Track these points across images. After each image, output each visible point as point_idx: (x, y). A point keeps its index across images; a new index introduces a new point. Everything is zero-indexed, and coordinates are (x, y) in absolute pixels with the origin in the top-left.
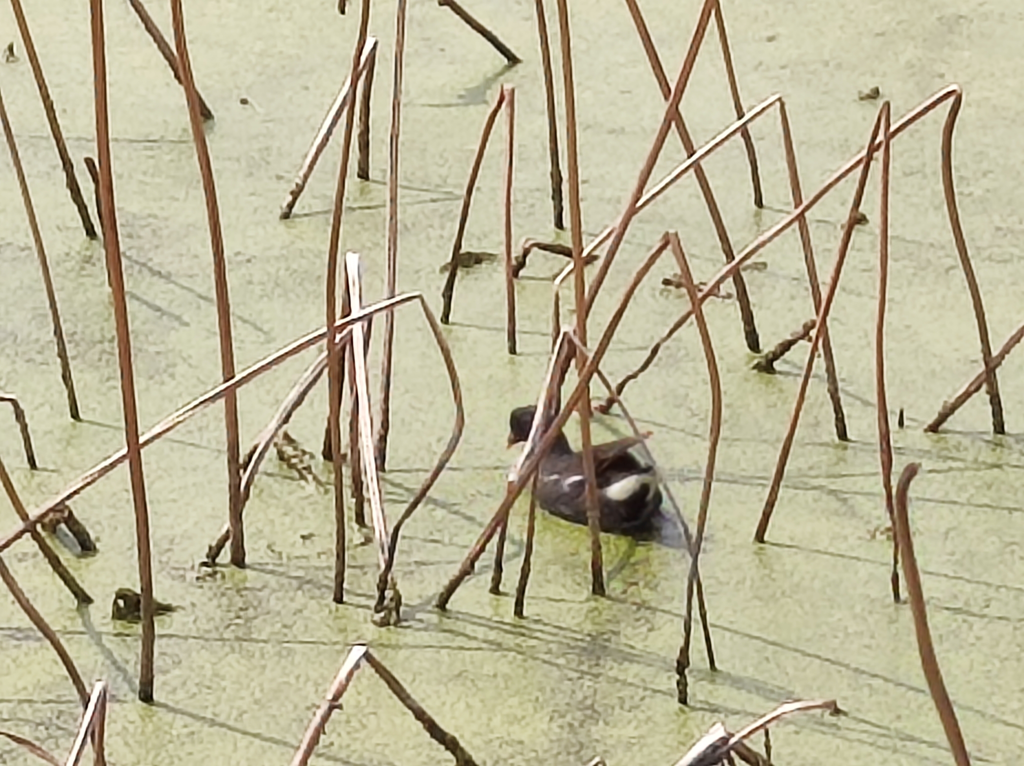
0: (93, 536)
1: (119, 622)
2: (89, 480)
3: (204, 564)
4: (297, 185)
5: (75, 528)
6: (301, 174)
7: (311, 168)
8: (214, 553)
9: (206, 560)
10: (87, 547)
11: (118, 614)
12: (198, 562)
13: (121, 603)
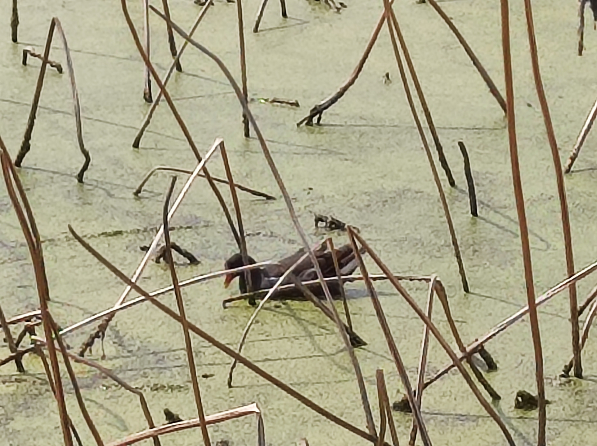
0: (494, 360)
1: (520, 411)
2: (502, 327)
3: (562, 376)
4: (574, 154)
5: (485, 356)
6: (576, 147)
7: (581, 143)
8: (567, 370)
9: (563, 373)
10: (492, 366)
11: (518, 406)
12: (558, 375)
13: (520, 399)
